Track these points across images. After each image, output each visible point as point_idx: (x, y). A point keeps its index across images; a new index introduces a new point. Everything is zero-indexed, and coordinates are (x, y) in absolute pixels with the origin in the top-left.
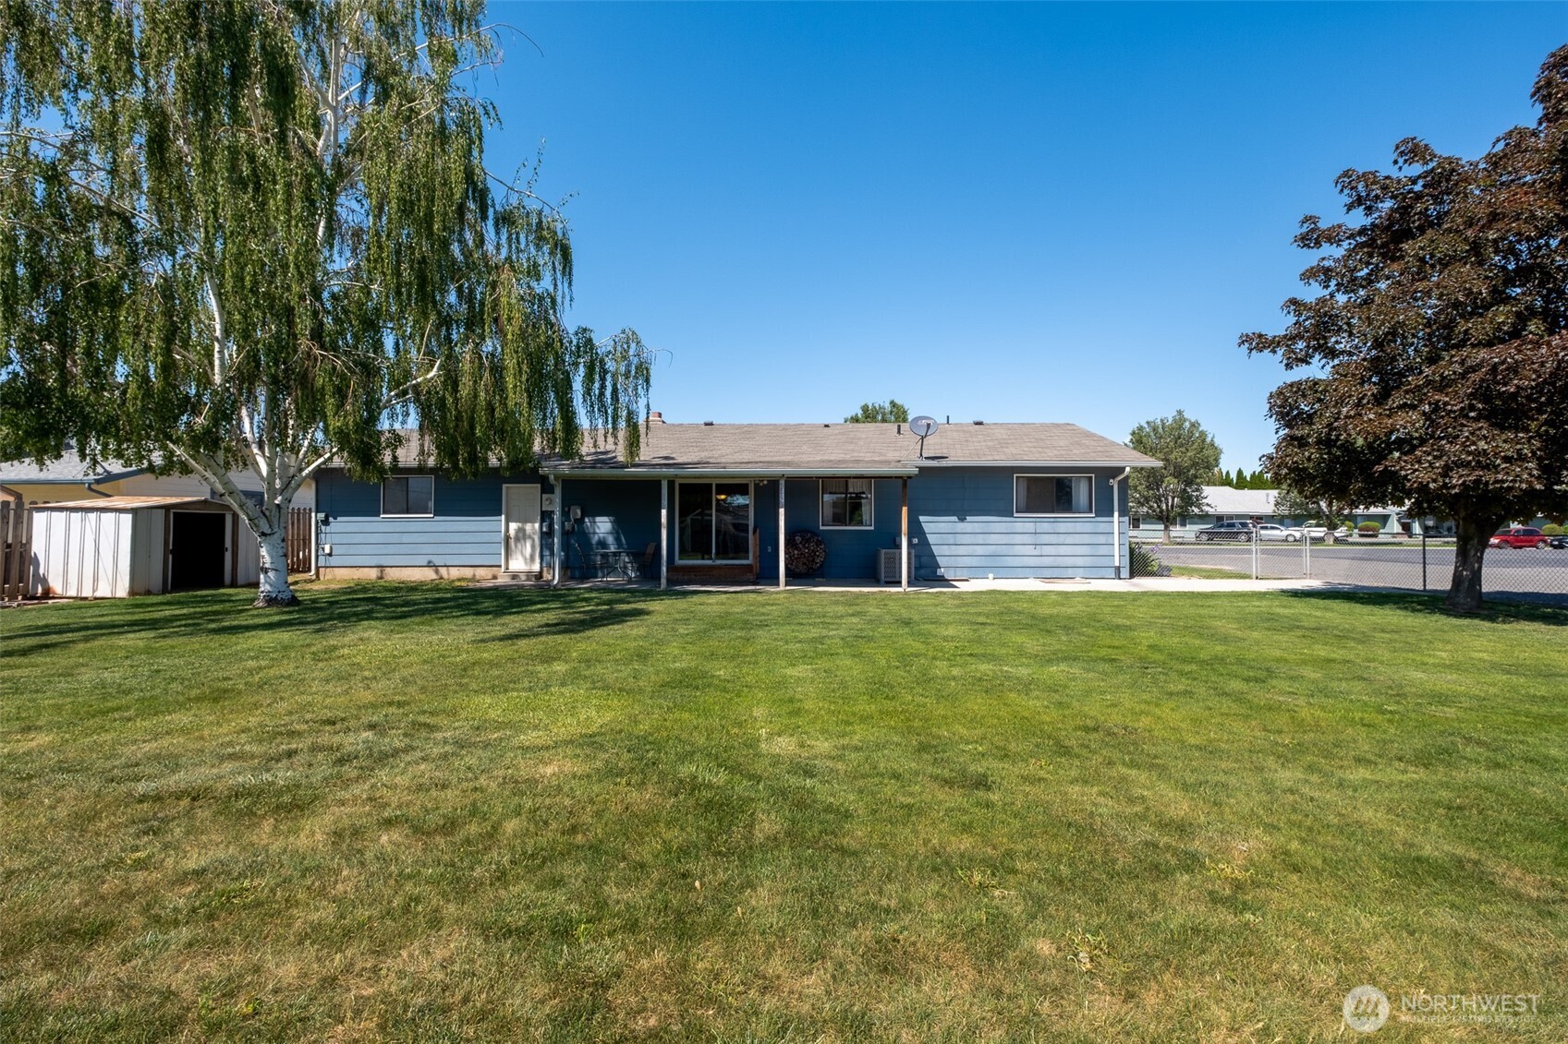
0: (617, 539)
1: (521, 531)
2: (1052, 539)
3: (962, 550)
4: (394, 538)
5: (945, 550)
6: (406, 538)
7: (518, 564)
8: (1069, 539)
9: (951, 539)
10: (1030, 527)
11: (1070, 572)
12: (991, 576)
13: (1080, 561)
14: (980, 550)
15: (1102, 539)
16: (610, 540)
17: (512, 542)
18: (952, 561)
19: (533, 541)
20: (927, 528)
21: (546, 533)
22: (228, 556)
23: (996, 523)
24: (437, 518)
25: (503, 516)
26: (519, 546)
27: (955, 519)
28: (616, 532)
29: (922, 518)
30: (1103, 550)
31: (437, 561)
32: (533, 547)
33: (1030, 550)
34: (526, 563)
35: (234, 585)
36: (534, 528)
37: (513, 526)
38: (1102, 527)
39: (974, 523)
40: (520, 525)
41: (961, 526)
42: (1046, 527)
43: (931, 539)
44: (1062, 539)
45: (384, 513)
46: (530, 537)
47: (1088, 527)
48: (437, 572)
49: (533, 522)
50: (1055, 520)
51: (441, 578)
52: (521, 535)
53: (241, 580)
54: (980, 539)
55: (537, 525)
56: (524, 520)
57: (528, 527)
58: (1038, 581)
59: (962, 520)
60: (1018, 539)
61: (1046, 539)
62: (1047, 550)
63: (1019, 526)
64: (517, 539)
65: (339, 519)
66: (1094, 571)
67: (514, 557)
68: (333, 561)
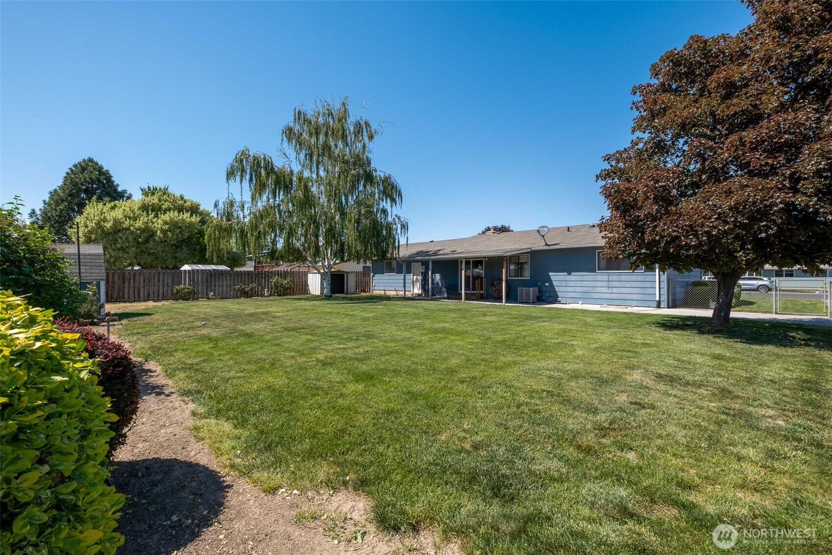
0: (442, 282)
1: (417, 278)
2: (618, 284)
3: (569, 289)
4: (387, 281)
5: (561, 289)
6: (391, 281)
8: (628, 285)
9: (564, 283)
10: (605, 278)
12: (580, 302)
13: (635, 297)
14: (579, 289)
15: (649, 285)
16: (440, 283)
18: (564, 295)
20: (553, 278)
21: (422, 280)
22: (345, 285)
23: (587, 276)
27: (566, 274)
28: (441, 279)
30: (650, 291)
31: (397, 289)
32: (420, 284)
33: (605, 290)
35: (347, 293)
36: (420, 278)
37: (415, 277)
38: (649, 278)
39: (576, 276)
41: (569, 277)
42: (614, 278)
43: (555, 283)
44: (623, 284)
47: (640, 278)
50: (620, 274)
53: (349, 292)
54: (579, 284)
56: (417, 275)
57: (419, 277)
59: (569, 274)
60: (599, 284)
61: (614, 284)
62: (615, 290)
63: (599, 277)
66: (644, 302)
68: (376, 288)
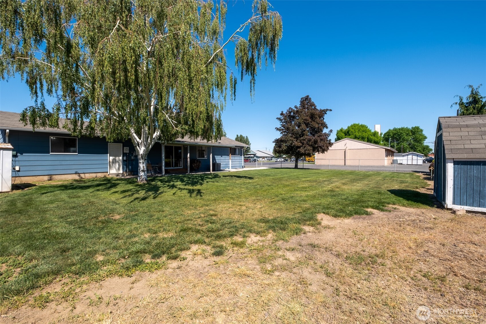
3: (222, 163)
4: (58, 163)
6: (63, 163)
7: (113, 171)
8: (236, 161)
11: (237, 167)
12: (227, 169)
13: (238, 165)
14: (224, 163)
17: (111, 163)
19: (119, 163)
20: (216, 158)
21: (125, 160)
23: (227, 157)
24: (79, 155)
25: (108, 154)
26: (114, 165)
27: (220, 156)
29: (215, 156)
30: (241, 163)
31: (79, 171)
32: (119, 165)
34: (116, 171)
37: (112, 158)
38: (241, 158)
40: (114, 157)
41: (222, 158)
45: (52, 152)
46: (118, 162)
48: (79, 176)
49: (119, 156)
50: (235, 157)
51: (82, 178)
52: (114, 161)
55: (121, 158)
56: (116, 156)
57: (117, 158)
58: (234, 169)
62: (234, 163)
64: (113, 162)
65: (24, 154)
66: (240, 167)
67: (112, 169)
68: (21, 174)
